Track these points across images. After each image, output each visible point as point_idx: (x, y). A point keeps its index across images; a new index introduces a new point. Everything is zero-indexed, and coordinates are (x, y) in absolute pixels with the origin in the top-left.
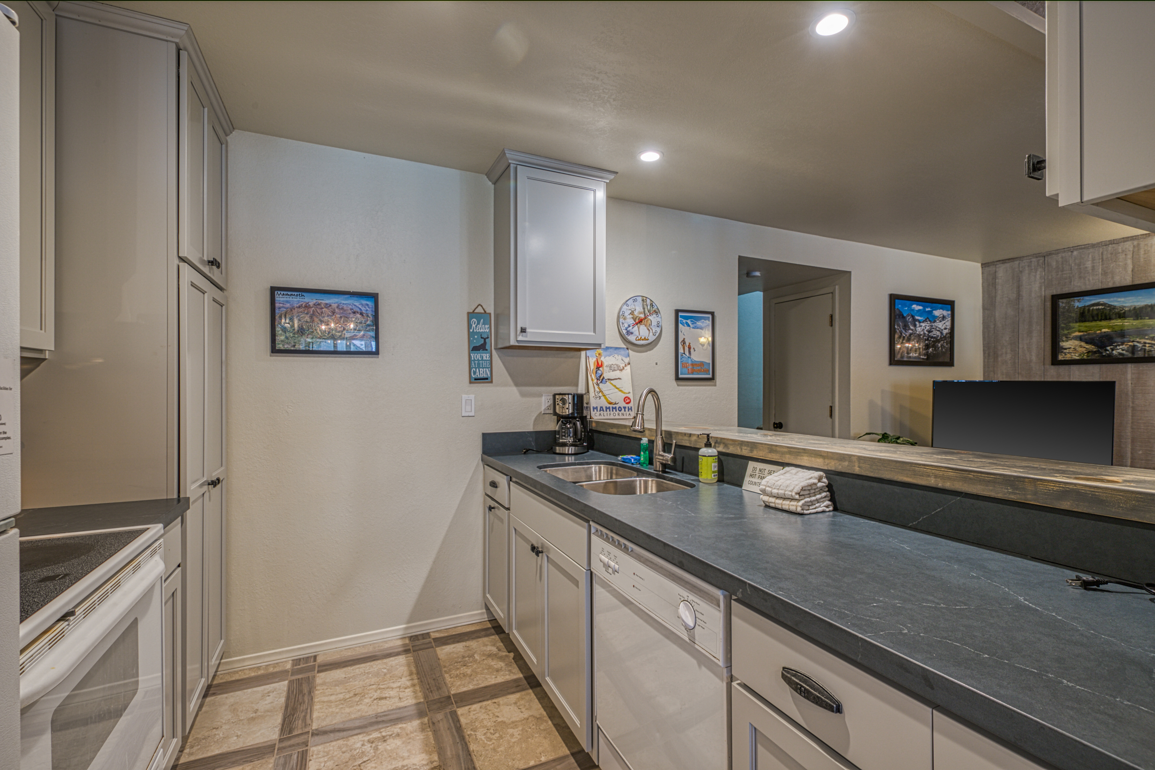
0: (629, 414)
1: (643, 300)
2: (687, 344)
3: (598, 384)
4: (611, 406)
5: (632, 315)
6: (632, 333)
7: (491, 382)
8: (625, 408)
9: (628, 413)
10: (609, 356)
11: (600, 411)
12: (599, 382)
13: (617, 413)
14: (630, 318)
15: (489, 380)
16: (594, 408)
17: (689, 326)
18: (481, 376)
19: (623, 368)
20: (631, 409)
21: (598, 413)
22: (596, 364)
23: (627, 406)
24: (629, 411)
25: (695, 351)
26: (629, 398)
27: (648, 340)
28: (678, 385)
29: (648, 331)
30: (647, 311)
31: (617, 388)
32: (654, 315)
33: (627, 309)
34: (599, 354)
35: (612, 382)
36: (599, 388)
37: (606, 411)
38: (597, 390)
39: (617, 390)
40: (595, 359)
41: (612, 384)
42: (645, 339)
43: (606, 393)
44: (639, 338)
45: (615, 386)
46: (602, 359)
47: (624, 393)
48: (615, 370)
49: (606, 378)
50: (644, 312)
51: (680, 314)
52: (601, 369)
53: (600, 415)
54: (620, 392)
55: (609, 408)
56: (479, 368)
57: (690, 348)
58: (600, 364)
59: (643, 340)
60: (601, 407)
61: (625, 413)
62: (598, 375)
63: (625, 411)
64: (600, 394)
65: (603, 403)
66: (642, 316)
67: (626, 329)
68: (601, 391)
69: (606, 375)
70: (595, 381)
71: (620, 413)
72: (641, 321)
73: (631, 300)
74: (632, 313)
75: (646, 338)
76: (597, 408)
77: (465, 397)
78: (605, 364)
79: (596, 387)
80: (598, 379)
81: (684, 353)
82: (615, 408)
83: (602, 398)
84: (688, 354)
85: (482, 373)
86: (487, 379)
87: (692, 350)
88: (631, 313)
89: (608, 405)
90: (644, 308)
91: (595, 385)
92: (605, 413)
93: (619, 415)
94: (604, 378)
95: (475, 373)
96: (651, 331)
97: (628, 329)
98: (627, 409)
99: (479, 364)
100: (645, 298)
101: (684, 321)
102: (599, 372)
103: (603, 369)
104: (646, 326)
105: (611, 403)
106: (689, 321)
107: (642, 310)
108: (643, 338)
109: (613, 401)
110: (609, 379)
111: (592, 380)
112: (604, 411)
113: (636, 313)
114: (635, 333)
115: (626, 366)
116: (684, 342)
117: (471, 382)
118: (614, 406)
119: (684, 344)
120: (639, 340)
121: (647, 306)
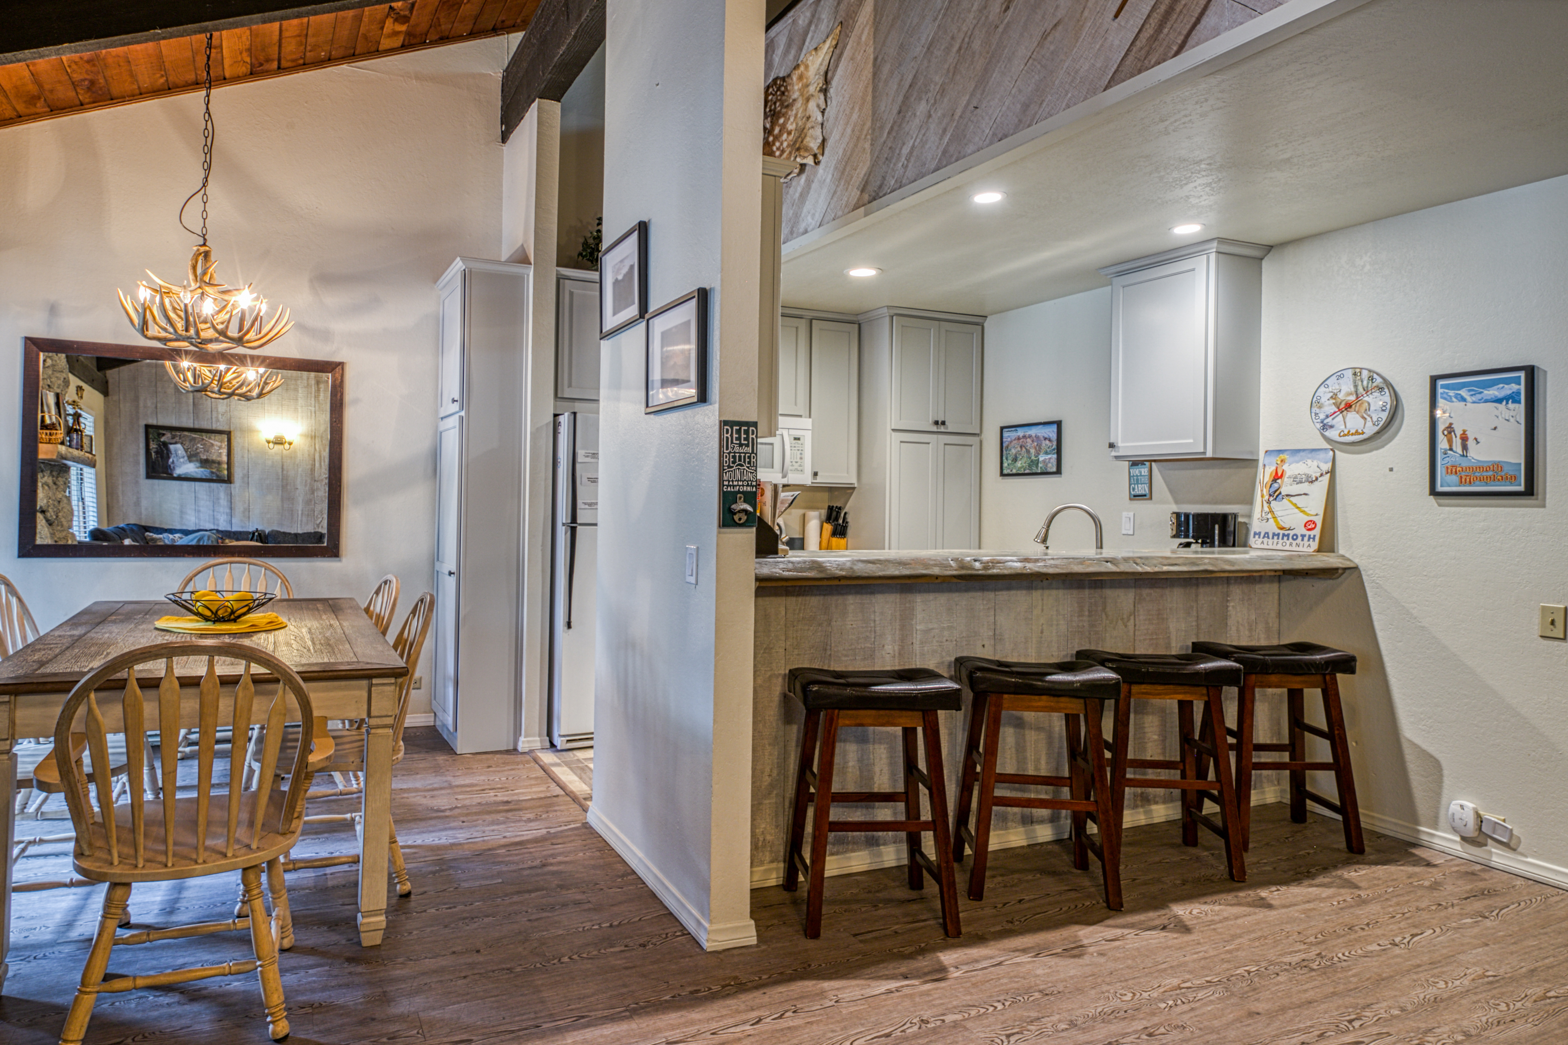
0: (1309, 546)
1: (1355, 374)
2: (1459, 432)
3: (1269, 502)
4: (1281, 532)
5: (1335, 399)
6: (1332, 427)
7: (1151, 498)
8: (1303, 536)
9: (1306, 543)
10: (1298, 462)
11: (1264, 537)
12: (1271, 499)
13: (1288, 543)
14: (1330, 405)
15: (1148, 497)
16: (1255, 534)
17: (1463, 399)
18: (1140, 493)
19: (1317, 479)
20: (1314, 539)
21: (1261, 540)
22: (1274, 474)
23: (1308, 533)
24: (1309, 540)
25: (1478, 442)
26: (1314, 523)
27: (1363, 433)
28: (1440, 505)
29: (1362, 421)
30: (1360, 390)
31: (1298, 508)
32: (1376, 394)
33: (1325, 392)
34: (1282, 461)
35: (1292, 499)
36: (1270, 507)
37: (1273, 538)
38: (1266, 509)
39: (1297, 511)
40: (1274, 468)
41: (1291, 502)
42: (1357, 433)
43: (1278, 514)
44: (1346, 432)
45: (1295, 505)
46: (1285, 467)
47: (1308, 515)
48: (1301, 482)
49: (1283, 493)
50: (1356, 392)
51: (1440, 383)
52: (1279, 481)
53: (1263, 543)
54: (1301, 514)
55: (1278, 535)
56: (1138, 483)
57: (1464, 439)
58: (1279, 474)
59: (1352, 434)
60: (1267, 533)
61: (1302, 543)
62: (1272, 490)
63: (1303, 540)
64: (1270, 516)
65: (1272, 527)
66: (1352, 398)
67: (1322, 422)
68: (1271, 511)
69: (1284, 491)
70: (1266, 497)
71: (1294, 543)
72: (1349, 406)
73: (1334, 377)
74: (1334, 396)
75: (1360, 431)
76: (1259, 534)
77: (1125, 514)
78: (1288, 473)
79: (1265, 505)
80: (1270, 495)
81: (1451, 449)
82: (1288, 535)
83: (1271, 521)
84: (1460, 451)
85: (1142, 489)
86: (1145, 495)
87: (1471, 443)
88: (1332, 397)
89: (1277, 531)
90: (1356, 386)
91: (1265, 503)
92: (1270, 541)
93: (1291, 544)
94: (1280, 493)
95: (1134, 489)
96: (1369, 419)
97: (1325, 422)
98: (1306, 539)
99: (1137, 480)
100: (1358, 370)
101: (1452, 393)
102: (1276, 485)
103: (1283, 482)
104: (1358, 413)
105: (1282, 528)
106: (1463, 393)
107: (1353, 389)
108: (1353, 431)
109: (1287, 526)
110: (1287, 495)
111: (1262, 496)
112: (1268, 537)
113: (1341, 396)
114: (1336, 426)
115: (1322, 475)
116: (1450, 429)
117: (1130, 499)
118: (1286, 532)
119: (1450, 433)
120: (1345, 435)
121: (1362, 382)
